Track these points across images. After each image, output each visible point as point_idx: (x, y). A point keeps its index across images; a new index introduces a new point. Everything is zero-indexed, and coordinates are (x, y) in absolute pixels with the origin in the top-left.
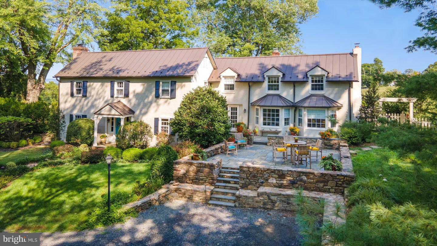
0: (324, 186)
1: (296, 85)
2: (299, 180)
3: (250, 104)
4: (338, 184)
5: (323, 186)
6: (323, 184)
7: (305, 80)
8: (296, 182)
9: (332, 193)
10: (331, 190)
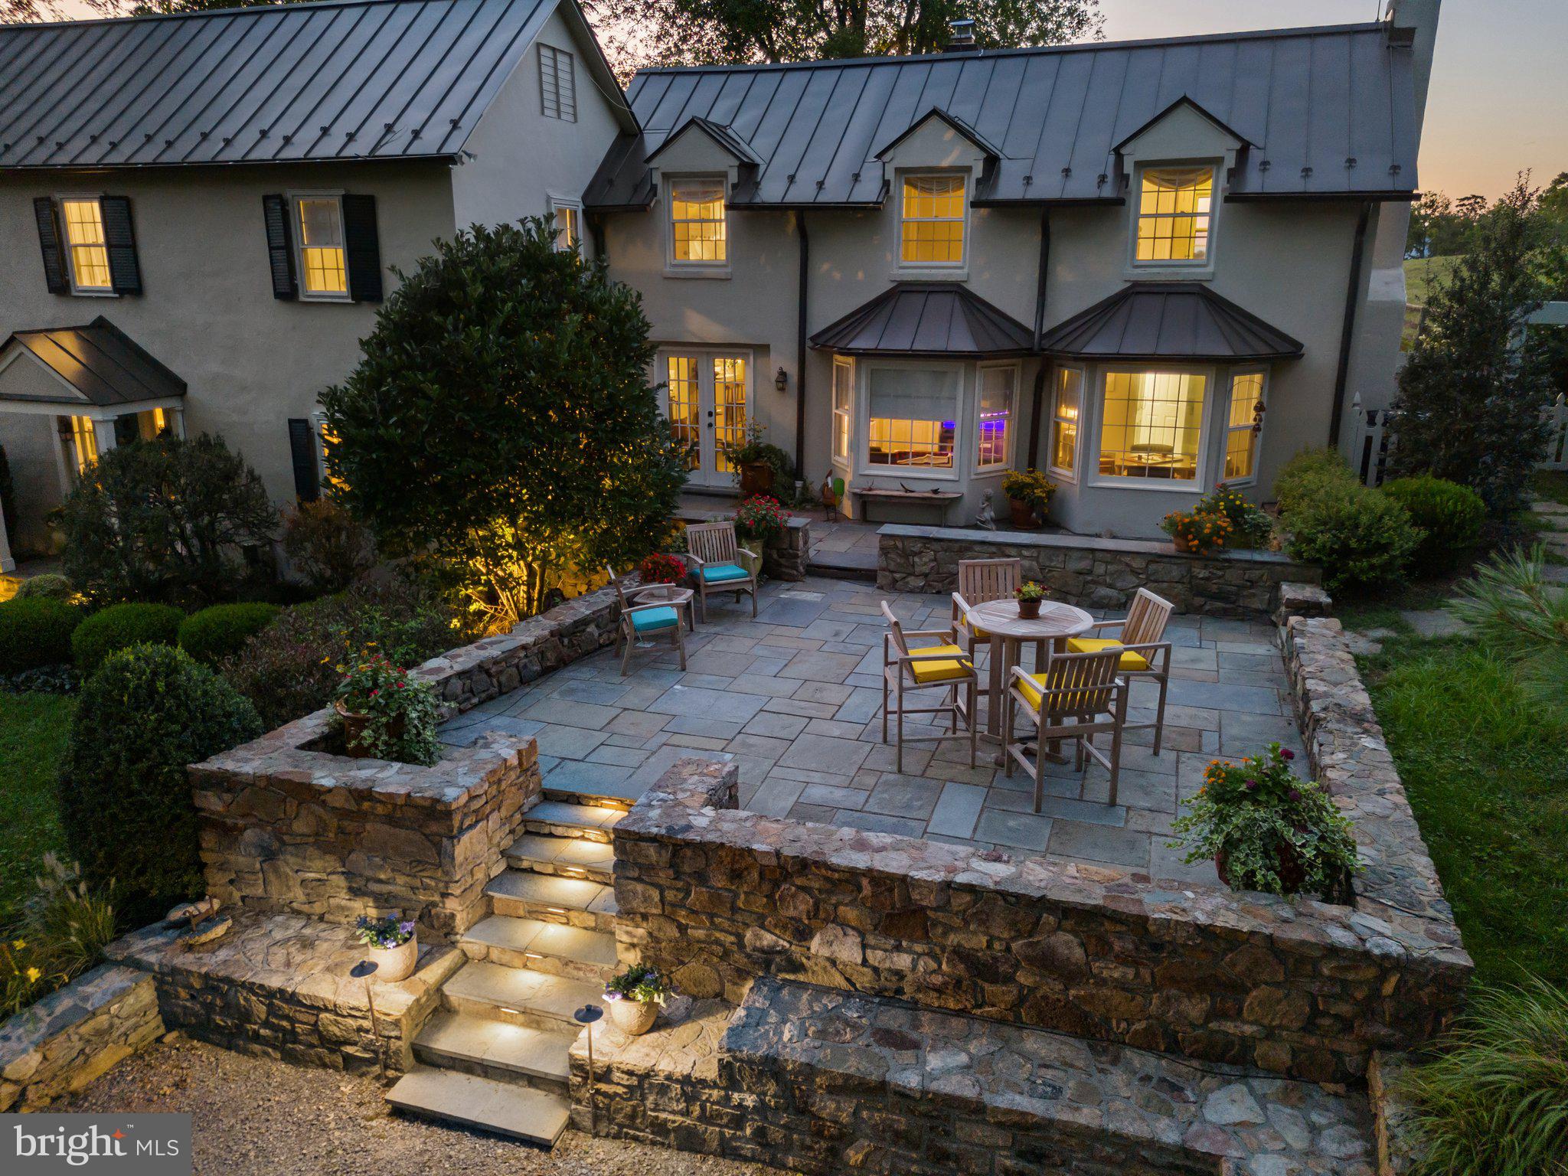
0: (1213, 1014)
1: (1054, 226)
2: (1027, 958)
3: (809, 343)
4: (1325, 1014)
5: (1207, 1020)
6: (1205, 1006)
7: (1108, 192)
8: (1003, 968)
9: (1272, 1073)
10: (1261, 1049)
